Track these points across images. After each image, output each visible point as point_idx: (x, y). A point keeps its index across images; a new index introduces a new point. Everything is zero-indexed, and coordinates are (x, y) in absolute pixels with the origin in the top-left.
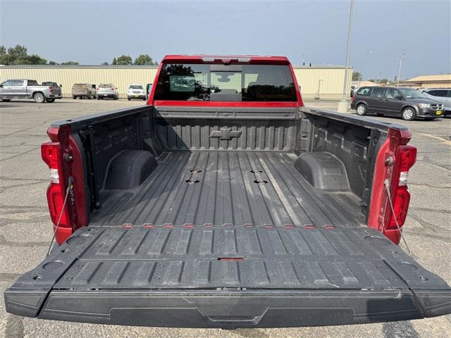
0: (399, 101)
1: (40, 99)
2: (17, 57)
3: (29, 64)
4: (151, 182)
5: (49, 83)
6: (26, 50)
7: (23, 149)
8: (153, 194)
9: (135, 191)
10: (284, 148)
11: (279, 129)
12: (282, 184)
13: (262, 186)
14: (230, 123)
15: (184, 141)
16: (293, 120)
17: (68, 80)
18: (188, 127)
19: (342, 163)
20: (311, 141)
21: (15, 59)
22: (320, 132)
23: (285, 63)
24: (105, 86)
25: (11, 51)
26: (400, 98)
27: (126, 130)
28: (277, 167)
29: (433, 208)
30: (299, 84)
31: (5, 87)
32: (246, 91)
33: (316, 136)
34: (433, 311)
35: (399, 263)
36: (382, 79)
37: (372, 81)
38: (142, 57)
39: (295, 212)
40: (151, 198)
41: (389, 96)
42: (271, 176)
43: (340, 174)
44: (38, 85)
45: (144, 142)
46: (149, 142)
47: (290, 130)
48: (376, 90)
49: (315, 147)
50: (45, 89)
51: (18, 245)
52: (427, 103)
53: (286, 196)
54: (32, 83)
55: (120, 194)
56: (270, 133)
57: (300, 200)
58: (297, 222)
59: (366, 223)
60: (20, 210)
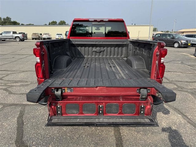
0: (172, 40)
1: (18, 40)
2: (7, 22)
3: (12, 25)
4: (70, 67)
5: (22, 33)
6: (11, 19)
7: (14, 60)
8: (72, 70)
9: (65, 69)
10: (122, 56)
11: (120, 48)
12: (120, 67)
13: (113, 68)
14: (100, 46)
15: (82, 53)
16: (125, 44)
17: (30, 32)
18: (84, 48)
19: (143, 59)
20: (132, 52)
21: (6, 23)
22: (136, 48)
23: (122, 21)
24: (46, 34)
25: (4, 19)
26: (173, 38)
27: (60, 48)
28: (119, 62)
29: (182, 80)
30: (128, 31)
31: (3, 35)
32: (107, 33)
33: (134, 50)
34: (168, 100)
35: (159, 87)
36: (166, 31)
37: (162, 32)
38: (61, 21)
39: (124, 75)
40: (71, 71)
41: (168, 38)
42: (116, 65)
43: (142, 63)
44: (17, 34)
45: (66, 53)
46: (68, 53)
47: (124, 49)
48: (163, 35)
49: (134, 54)
50: (20, 35)
51: (17, 94)
52: (184, 40)
53: (122, 71)
54: (14, 33)
55: (59, 70)
56: (116, 50)
57: (127, 72)
58: (125, 78)
59: (150, 78)
60: (16, 82)
